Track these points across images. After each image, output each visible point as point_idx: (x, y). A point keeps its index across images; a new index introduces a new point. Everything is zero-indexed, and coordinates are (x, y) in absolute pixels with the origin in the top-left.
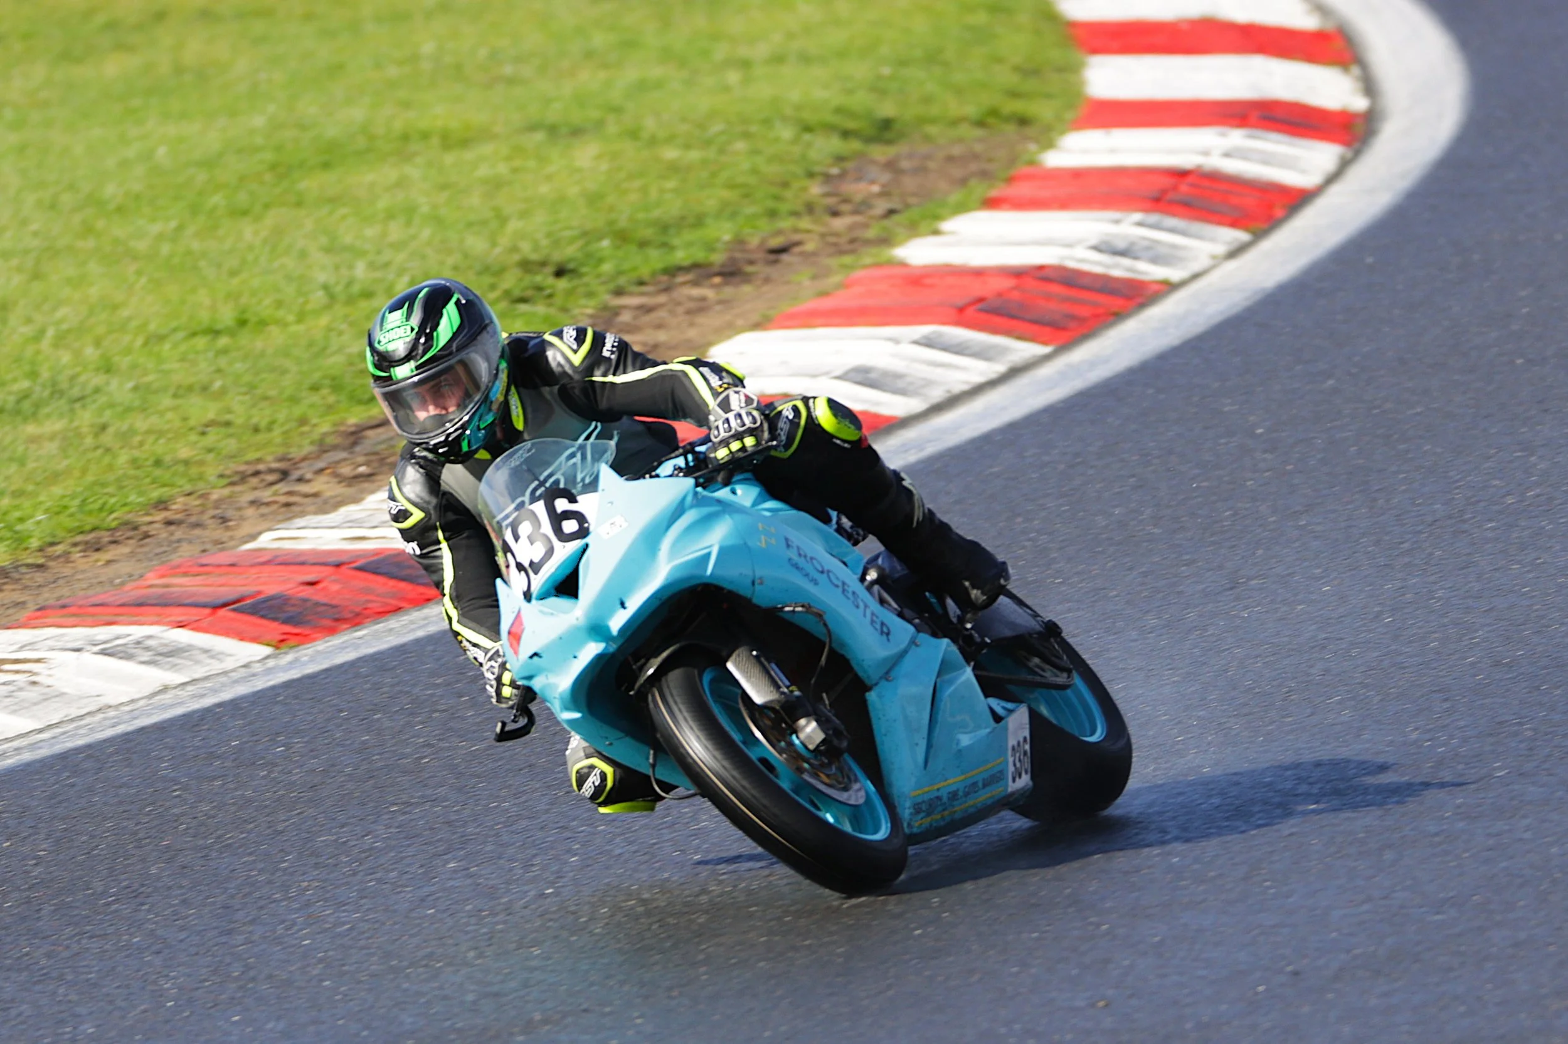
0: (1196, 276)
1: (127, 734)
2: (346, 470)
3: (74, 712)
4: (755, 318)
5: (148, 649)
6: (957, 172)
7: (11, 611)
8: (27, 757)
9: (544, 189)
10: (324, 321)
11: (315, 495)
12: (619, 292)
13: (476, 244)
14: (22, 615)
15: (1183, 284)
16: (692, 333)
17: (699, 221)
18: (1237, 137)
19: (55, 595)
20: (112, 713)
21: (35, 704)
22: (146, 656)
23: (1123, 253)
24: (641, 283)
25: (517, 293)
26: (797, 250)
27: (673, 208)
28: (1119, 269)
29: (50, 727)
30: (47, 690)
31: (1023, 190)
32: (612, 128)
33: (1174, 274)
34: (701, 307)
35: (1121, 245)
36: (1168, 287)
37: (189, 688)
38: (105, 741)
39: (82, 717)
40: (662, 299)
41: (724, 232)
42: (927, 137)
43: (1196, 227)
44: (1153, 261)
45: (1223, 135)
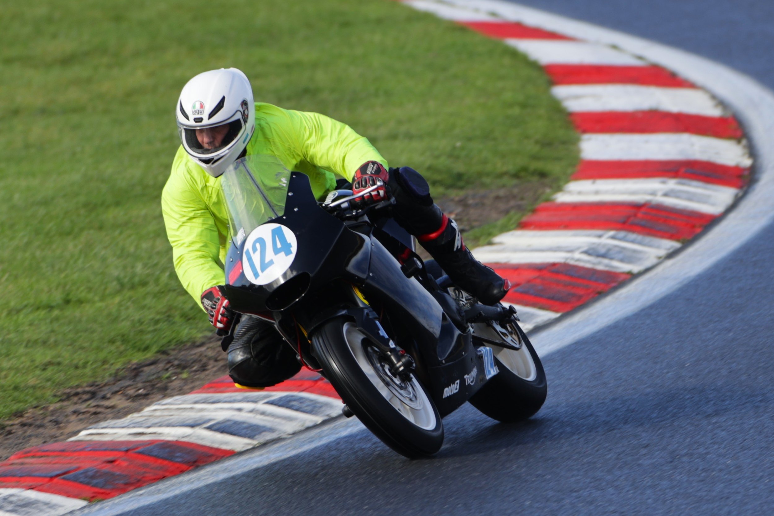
0: (647, 270)
2: (131, 392)
5: (11, 502)
6: (502, 206)
10: (117, 299)
11: (112, 407)
15: (640, 274)
18: (672, 184)
22: (10, 507)
23: (603, 256)
28: (601, 265)
31: (542, 217)
33: (635, 268)
35: (603, 251)
36: (632, 276)
42: (483, 185)
43: (648, 239)
44: (622, 260)
45: (664, 183)
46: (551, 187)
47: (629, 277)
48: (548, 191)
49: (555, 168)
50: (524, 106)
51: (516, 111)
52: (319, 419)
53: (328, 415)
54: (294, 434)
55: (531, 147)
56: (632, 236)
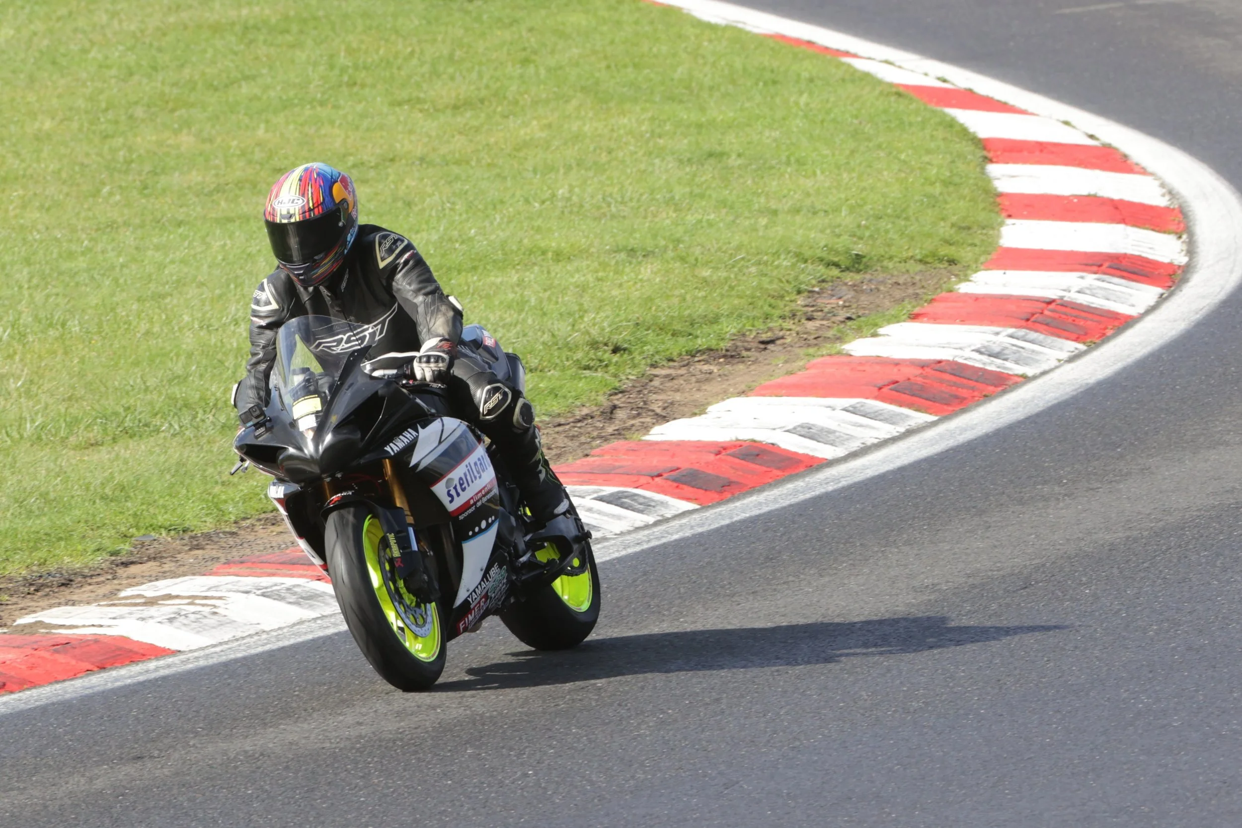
0: (1044, 373)
1: (273, 651)
3: (239, 634)
4: (743, 387)
5: (295, 593)
6: (898, 294)
7: (209, 563)
8: (202, 663)
9: (615, 292)
12: (654, 366)
13: (562, 328)
14: (216, 566)
15: (1035, 378)
16: (698, 396)
17: (715, 320)
18: (1090, 279)
19: (241, 554)
20: (264, 636)
21: (214, 628)
22: (293, 599)
23: (996, 356)
24: (671, 360)
25: (585, 363)
26: (778, 342)
27: (701, 309)
28: (993, 365)
29: (221, 644)
30: (224, 619)
31: (938, 307)
32: (670, 254)
33: (1030, 371)
34: (709, 377)
35: (997, 349)
36: (1026, 379)
37: (319, 622)
38: (257, 655)
39: (243, 638)
40: (683, 371)
41: (730, 328)
42: (885, 269)
43: (1051, 339)
44: (1017, 362)
45: (1082, 277)
46: (956, 276)
47: (1023, 380)
48: (953, 279)
49: (965, 254)
50: (946, 183)
51: (938, 189)
52: (651, 519)
53: (662, 516)
54: (622, 534)
55: (944, 230)
56: (1033, 335)
